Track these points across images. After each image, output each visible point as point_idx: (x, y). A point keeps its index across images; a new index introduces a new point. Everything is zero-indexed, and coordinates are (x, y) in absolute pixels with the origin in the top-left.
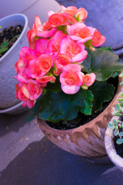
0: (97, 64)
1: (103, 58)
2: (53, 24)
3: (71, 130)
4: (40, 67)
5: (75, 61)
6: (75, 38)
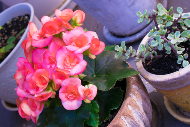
0: (102, 68)
1: (108, 61)
2: (47, 33)
4: (37, 83)
5: (74, 74)
6: (71, 48)
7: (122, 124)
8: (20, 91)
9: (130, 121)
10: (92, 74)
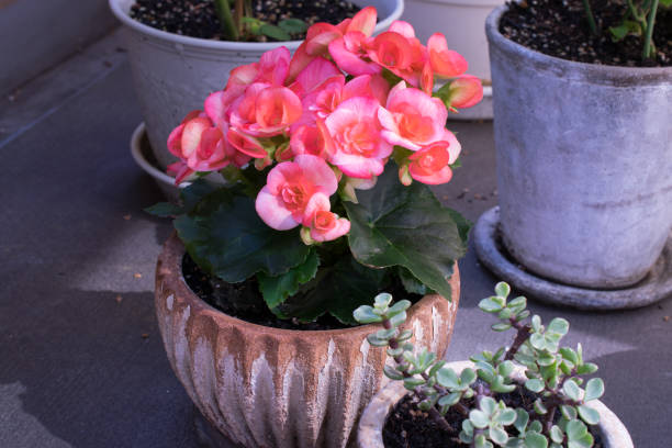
0: (400, 227)
1: (425, 227)
3: (207, 305)
4: (260, 110)
5: (338, 164)
6: (386, 117)
7: (317, 355)
8: (216, 103)
9: (338, 369)
10: (371, 215)
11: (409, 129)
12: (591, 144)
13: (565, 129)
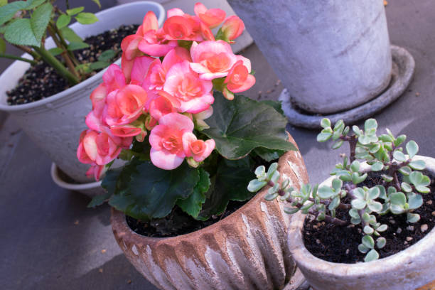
0: (241, 127)
1: (256, 119)
5: (186, 110)
6: (197, 67)
7: (239, 228)
9: (256, 229)
10: (220, 131)
11: (214, 66)
12: (318, 20)
13: (299, 20)
